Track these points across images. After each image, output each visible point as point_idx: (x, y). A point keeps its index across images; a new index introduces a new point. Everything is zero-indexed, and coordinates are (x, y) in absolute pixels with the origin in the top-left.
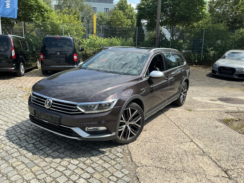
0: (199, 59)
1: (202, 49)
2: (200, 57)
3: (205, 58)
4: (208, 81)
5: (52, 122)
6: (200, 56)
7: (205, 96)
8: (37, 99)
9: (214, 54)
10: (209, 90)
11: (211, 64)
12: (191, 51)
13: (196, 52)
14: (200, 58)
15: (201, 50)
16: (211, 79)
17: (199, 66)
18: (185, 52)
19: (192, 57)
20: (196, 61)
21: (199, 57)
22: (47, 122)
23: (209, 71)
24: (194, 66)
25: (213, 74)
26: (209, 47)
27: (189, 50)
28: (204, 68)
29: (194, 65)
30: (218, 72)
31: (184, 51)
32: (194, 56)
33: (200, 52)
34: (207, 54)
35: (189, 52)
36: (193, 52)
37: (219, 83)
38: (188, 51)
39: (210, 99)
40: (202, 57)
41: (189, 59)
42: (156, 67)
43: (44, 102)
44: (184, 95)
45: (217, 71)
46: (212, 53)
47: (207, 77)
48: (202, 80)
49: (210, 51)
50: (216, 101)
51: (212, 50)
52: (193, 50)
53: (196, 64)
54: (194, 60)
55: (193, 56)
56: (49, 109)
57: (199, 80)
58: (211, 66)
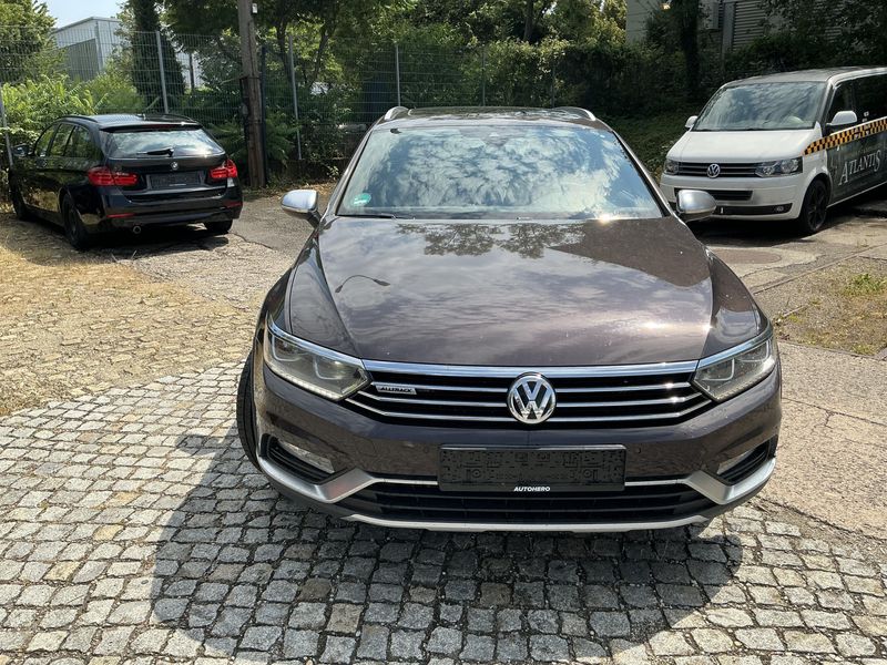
5: (575, 482)
8: (421, 394)
22: (548, 489)
31: (341, 127)
35: (359, 130)
43: (503, 397)
52: (369, 121)
56: (544, 425)
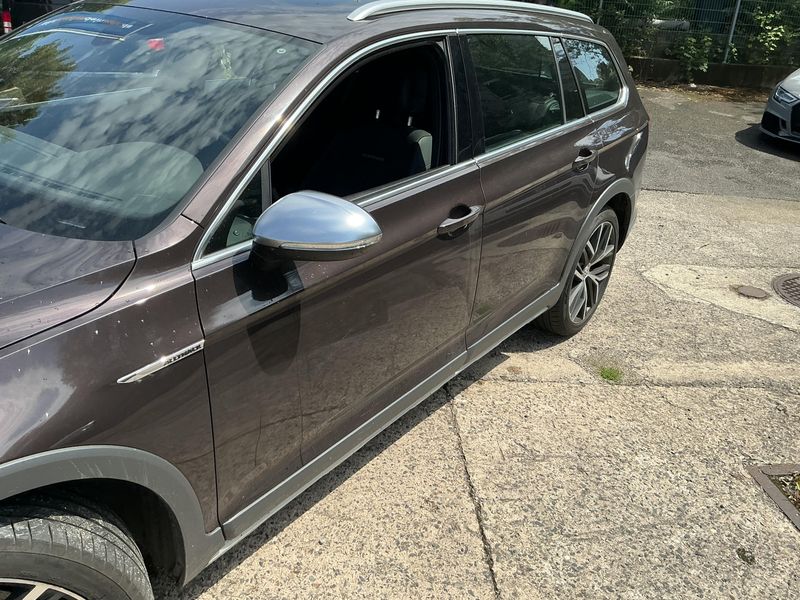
0: (715, 60)
1: (733, 15)
2: (720, 50)
3: (743, 55)
4: (738, 169)
6: (724, 49)
7: (714, 263)
9: (781, 42)
10: (738, 219)
11: (763, 85)
12: (686, 23)
13: (709, 30)
14: (723, 54)
15: (732, 20)
16: (755, 157)
17: (714, 91)
18: (659, 26)
19: (687, 49)
20: (704, 68)
21: (717, 52)
23: (750, 116)
24: (693, 89)
25: (764, 134)
26: (766, 10)
27: (679, 17)
28: (732, 99)
29: (693, 85)
30: (789, 125)
31: (657, 21)
32: (699, 45)
33: (723, 29)
34: (752, 39)
35: (679, 28)
36: (694, 26)
37: (785, 179)
38: (675, 22)
39: (736, 282)
40: (731, 53)
41: (674, 57)
42: (417, 125)
44: (593, 278)
45: (784, 123)
46: (773, 35)
47: (737, 144)
48: (713, 162)
49: (766, 24)
50: (766, 297)
51: (775, 23)
52: (696, 18)
53: (701, 79)
54: (693, 64)
55: (695, 45)
57: (701, 158)
58: (760, 91)
